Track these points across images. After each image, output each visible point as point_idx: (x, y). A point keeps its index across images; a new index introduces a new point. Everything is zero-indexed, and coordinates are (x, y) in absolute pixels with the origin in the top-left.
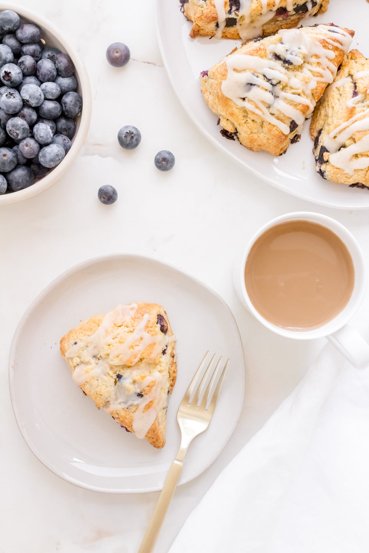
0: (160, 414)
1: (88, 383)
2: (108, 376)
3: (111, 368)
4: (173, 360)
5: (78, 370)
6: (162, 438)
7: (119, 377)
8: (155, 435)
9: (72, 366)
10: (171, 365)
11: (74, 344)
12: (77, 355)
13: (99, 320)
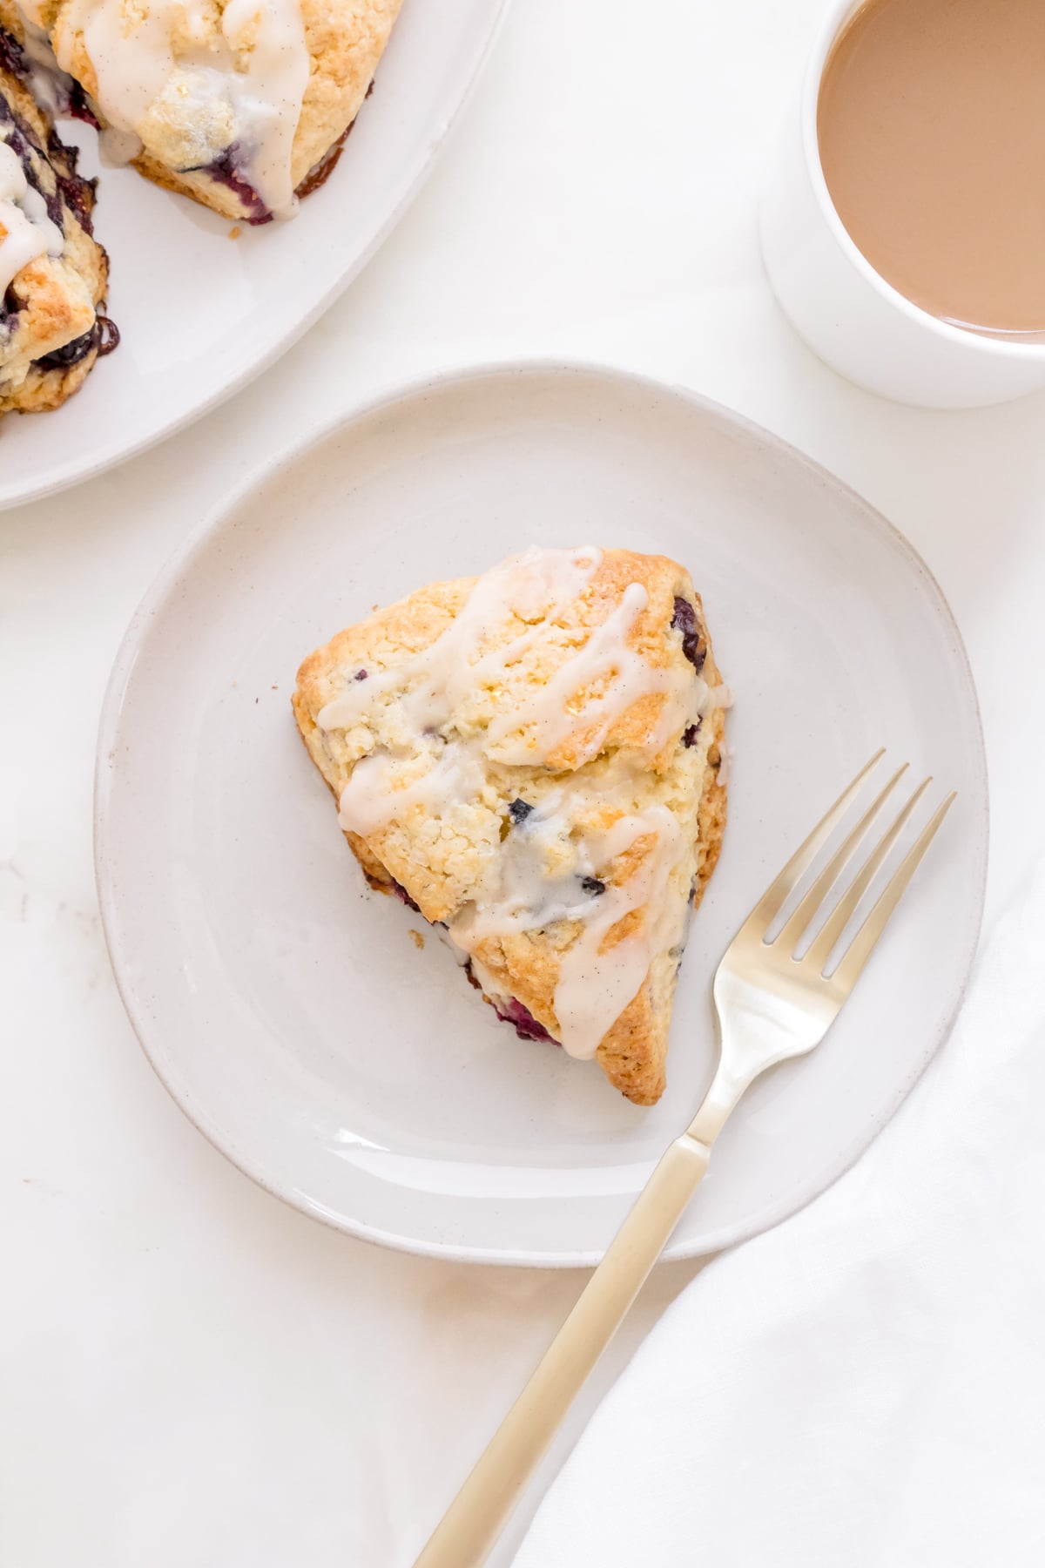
0: (658, 972)
1: (398, 827)
2: (477, 805)
3: (492, 777)
4: (716, 776)
5: (362, 774)
6: (658, 1065)
7: (520, 810)
8: (634, 1046)
9: (342, 760)
10: (707, 796)
11: (357, 678)
12: (365, 719)
13: (455, 597)
